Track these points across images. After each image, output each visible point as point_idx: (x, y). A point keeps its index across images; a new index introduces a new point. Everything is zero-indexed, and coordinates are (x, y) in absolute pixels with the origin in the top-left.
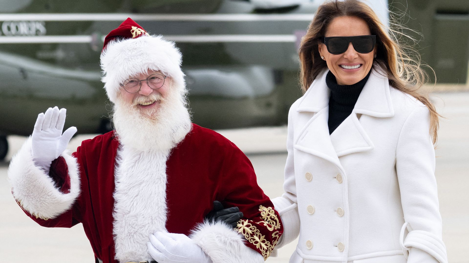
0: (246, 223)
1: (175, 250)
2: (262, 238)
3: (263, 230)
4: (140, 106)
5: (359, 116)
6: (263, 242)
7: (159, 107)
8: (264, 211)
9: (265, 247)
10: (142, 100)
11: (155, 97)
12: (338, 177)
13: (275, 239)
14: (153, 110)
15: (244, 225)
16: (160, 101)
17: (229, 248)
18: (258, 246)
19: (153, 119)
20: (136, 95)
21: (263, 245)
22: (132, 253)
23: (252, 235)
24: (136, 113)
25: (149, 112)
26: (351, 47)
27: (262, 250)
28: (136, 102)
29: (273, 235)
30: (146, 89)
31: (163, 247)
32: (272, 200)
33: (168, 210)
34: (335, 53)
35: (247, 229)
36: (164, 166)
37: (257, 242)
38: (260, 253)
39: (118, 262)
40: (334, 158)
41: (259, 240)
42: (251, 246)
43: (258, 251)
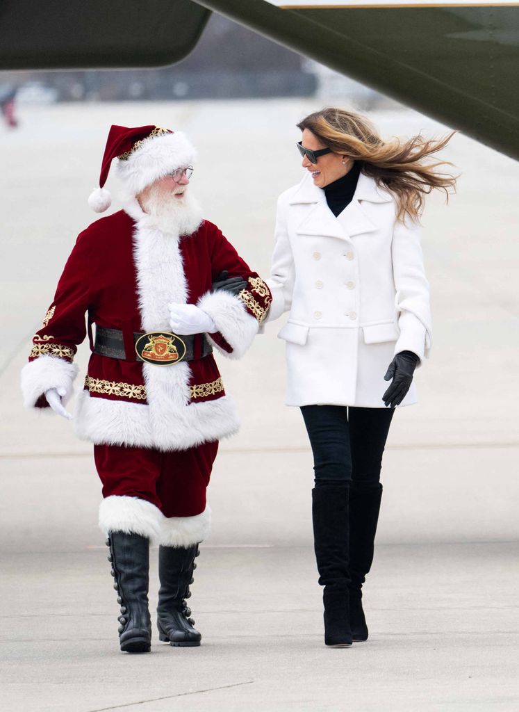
0: (244, 291)
2: (257, 304)
3: (257, 297)
5: (359, 202)
6: (258, 308)
8: (253, 281)
9: (260, 313)
13: (267, 305)
15: (243, 293)
17: (231, 311)
18: (253, 311)
21: (258, 310)
23: (249, 301)
27: (257, 315)
29: (266, 301)
35: (245, 296)
37: (253, 308)
38: (255, 317)
39: (144, 332)
40: (347, 238)
41: (254, 305)
42: (249, 311)
43: (254, 315)
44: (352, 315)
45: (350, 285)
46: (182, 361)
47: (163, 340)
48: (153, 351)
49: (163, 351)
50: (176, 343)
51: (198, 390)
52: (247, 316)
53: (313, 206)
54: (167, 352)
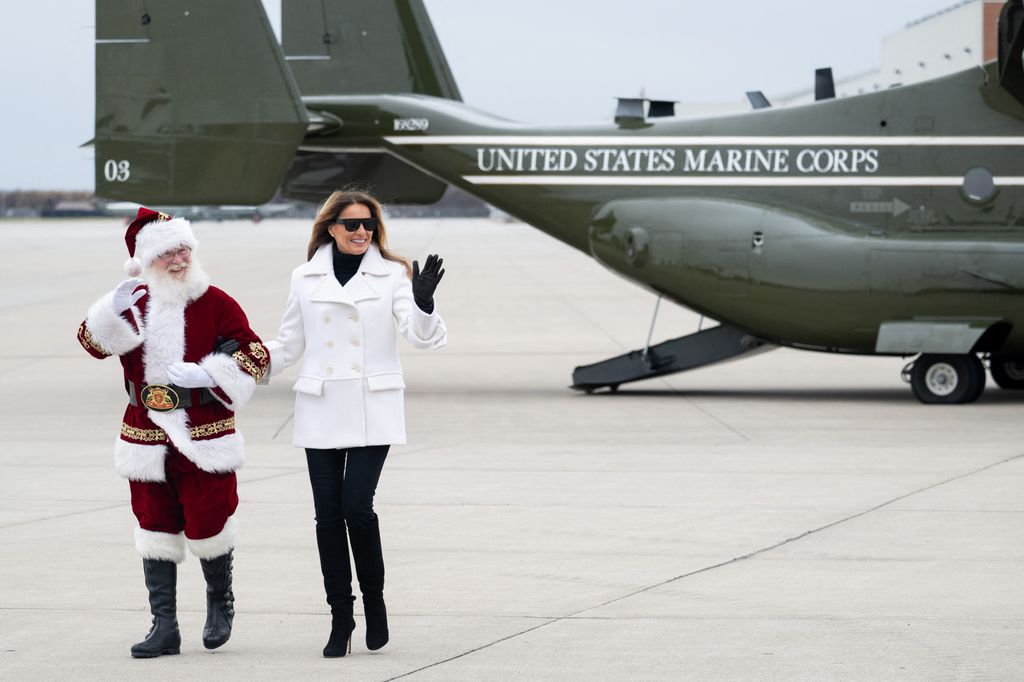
0: (240, 353)
1: (190, 374)
2: (253, 364)
3: (253, 359)
4: (172, 271)
5: (363, 274)
6: (254, 367)
7: (185, 271)
8: (253, 346)
9: (256, 371)
10: (175, 267)
11: (184, 264)
12: (355, 317)
13: (263, 365)
14: (181, 274)
15: (238, 355)
16: (185, 268)
17: (227, 370)
18: (249, 370)
19: (183, 280)
20: (171, 263)
21: (254, 369)
22: (157, 378)
23: (244, 361)
24: (169, 278)
25: (179, 276)
26: (362, 226)
27: (253, 373)
28: (170, 268)
29: (262, 362)
30: (178, 259)
31: (179, 373)
32: (260, 338)
33: (185, 347)
34: (349, 230)
35: (240, 357)
36: (183, 314)
37: (248, 368)
38: (252, 376)
39: (146, 384)
40: (352, 303)
41: (250, 365)
42: (244, 370)
43: (250, 374)
44: (356, 368)
45: (356, 343)
46: (178, 408)
47: (160, 392)
48: (154, 401)
49: (161, 401)
50: (170, 393)
51: (201, 431)
52: (242, 375)
53: (323, 278)
54: (164, 402)
